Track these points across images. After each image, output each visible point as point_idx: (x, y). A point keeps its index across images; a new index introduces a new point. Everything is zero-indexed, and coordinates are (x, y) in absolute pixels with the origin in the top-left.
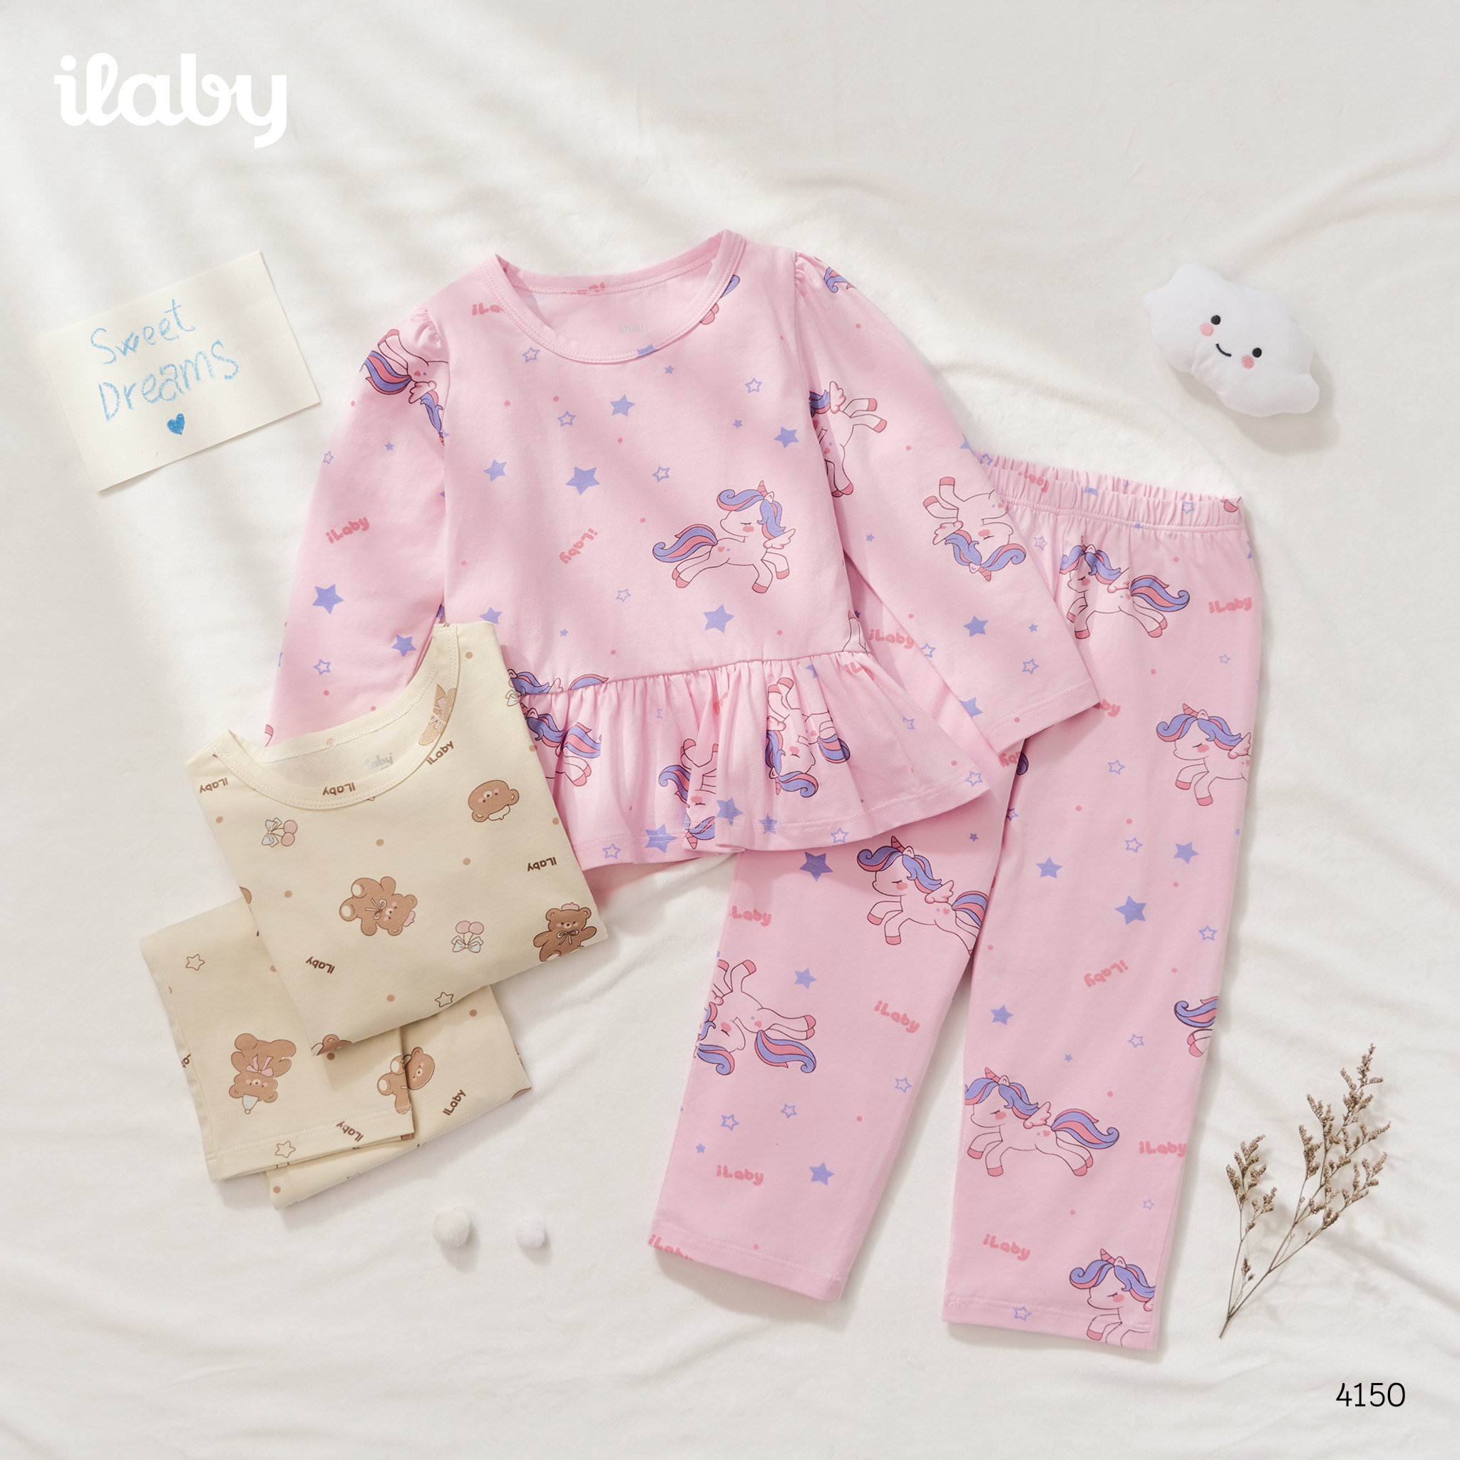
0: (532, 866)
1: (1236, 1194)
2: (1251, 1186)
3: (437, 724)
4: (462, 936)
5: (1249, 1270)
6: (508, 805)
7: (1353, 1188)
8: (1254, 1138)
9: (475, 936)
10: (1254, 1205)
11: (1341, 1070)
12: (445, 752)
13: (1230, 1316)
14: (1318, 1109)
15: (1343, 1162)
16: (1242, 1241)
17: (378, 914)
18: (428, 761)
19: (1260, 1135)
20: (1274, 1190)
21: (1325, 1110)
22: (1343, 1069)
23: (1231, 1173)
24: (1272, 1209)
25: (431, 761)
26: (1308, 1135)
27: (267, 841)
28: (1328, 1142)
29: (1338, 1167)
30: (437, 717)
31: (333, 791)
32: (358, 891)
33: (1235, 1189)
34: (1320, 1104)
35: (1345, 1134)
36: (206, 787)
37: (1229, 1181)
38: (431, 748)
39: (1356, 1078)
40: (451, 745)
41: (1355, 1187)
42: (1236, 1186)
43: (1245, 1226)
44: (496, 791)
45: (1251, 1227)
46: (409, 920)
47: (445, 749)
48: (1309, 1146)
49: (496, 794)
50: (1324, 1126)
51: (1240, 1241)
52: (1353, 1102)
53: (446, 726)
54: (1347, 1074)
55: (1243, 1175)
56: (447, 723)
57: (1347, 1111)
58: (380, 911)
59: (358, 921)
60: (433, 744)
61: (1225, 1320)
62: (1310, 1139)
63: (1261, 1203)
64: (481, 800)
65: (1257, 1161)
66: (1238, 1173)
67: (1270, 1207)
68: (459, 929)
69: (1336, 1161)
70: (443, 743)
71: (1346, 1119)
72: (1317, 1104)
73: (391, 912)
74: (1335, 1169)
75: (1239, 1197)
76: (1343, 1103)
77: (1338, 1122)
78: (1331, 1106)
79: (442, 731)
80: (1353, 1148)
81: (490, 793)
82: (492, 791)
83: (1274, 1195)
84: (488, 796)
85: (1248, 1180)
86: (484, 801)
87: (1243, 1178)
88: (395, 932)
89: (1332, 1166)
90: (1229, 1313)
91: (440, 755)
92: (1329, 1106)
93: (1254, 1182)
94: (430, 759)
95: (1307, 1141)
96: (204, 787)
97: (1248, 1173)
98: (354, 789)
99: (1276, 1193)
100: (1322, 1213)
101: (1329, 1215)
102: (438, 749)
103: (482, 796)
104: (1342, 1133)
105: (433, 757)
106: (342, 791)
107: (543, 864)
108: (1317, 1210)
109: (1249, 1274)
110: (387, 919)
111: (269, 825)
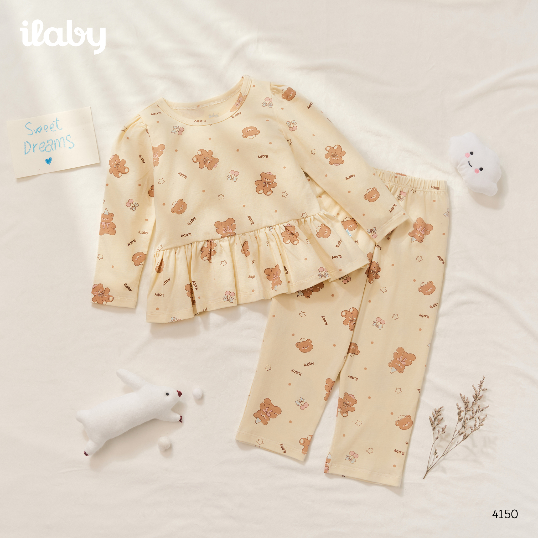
0: (260, 156)
1: (432, 427)
2: (438, 424)
3: (237, 106)
5: (437, 454)
6: (255, 134)
7: (474, 427)
8: (439, 407)
9: (235, 176)
10: (438, 431)
11: (472, 385)
12: (238, 115)
14: (463, 399)
15: (471, 418)
16: (433, 444)
17: (205, 162)
18: (232, 117)
19: (442, 406)
20: (446, 426)
21: (466, 399)
23: (430, 419)
24: (445, 433)
25: (233, 117)
27: (173, 132)
28: (466, 411)
29: (469, 420)
30: (238, 103)
31: (198, 121)
32: (200, 153)
33: (432, 425)
35: (472, 408)
37: (430, 422)
38: (234, 113)
39: (477, 388)
40: (241, 113)
41: (475, 426)
42: (432, 424)
43: (435, 438)
44: (252, 129)
45: (437, 439)
46: (215, 166)
47: (238, 114)
48: (460, 411)
49: (252, 130)
50: (465, 405)
51: (432, 444)
52: (476, 397)
53: (240, 107)
54: (474, 387)
55: (435, 420)
56: (241, 106)
57: (474, 400)
58: (206, 161)
59: (198, 163)
60: (235, 112)
61: (426, 472)
62: (460, 408)
63: (441, 430)
64: (247, 131)
65: (440, 415)
66: (433, 420)
67: (444, 432)
69: (469, 418)
70: (238, 112)
71: (473, 403)
72: (463, 397)
73: (210, 162)
74: (468, 420)
75: (433, 428)
76: (472, 397)
77: (470, 405)
78: (468, 398)
79: (239, 108)
80: (475, 413)
81: (250, 130)
82: (251, 129)
83: (446, 428)
84: (249, 130)
85: (437, 422)
86: (248, 132)
87: (435, 421)
88: (210, 169)
89: (467, 419)
90: (427, 470)
91: (236, 115)
93: (439, 423)
94: (233, 116)
95: (459, 409)
96: (153, 114)
97: (437, 420)
98: (205, 122)
99: (446, 427)
100: (463, 435)
101: (465, 436)
102: (236, 114)
104: (471, 408)
105: (234, 116)
106: (201, 122)
107: (264, 156)
108: (461, 434)
110: (208, 164)
111: (174, 127)
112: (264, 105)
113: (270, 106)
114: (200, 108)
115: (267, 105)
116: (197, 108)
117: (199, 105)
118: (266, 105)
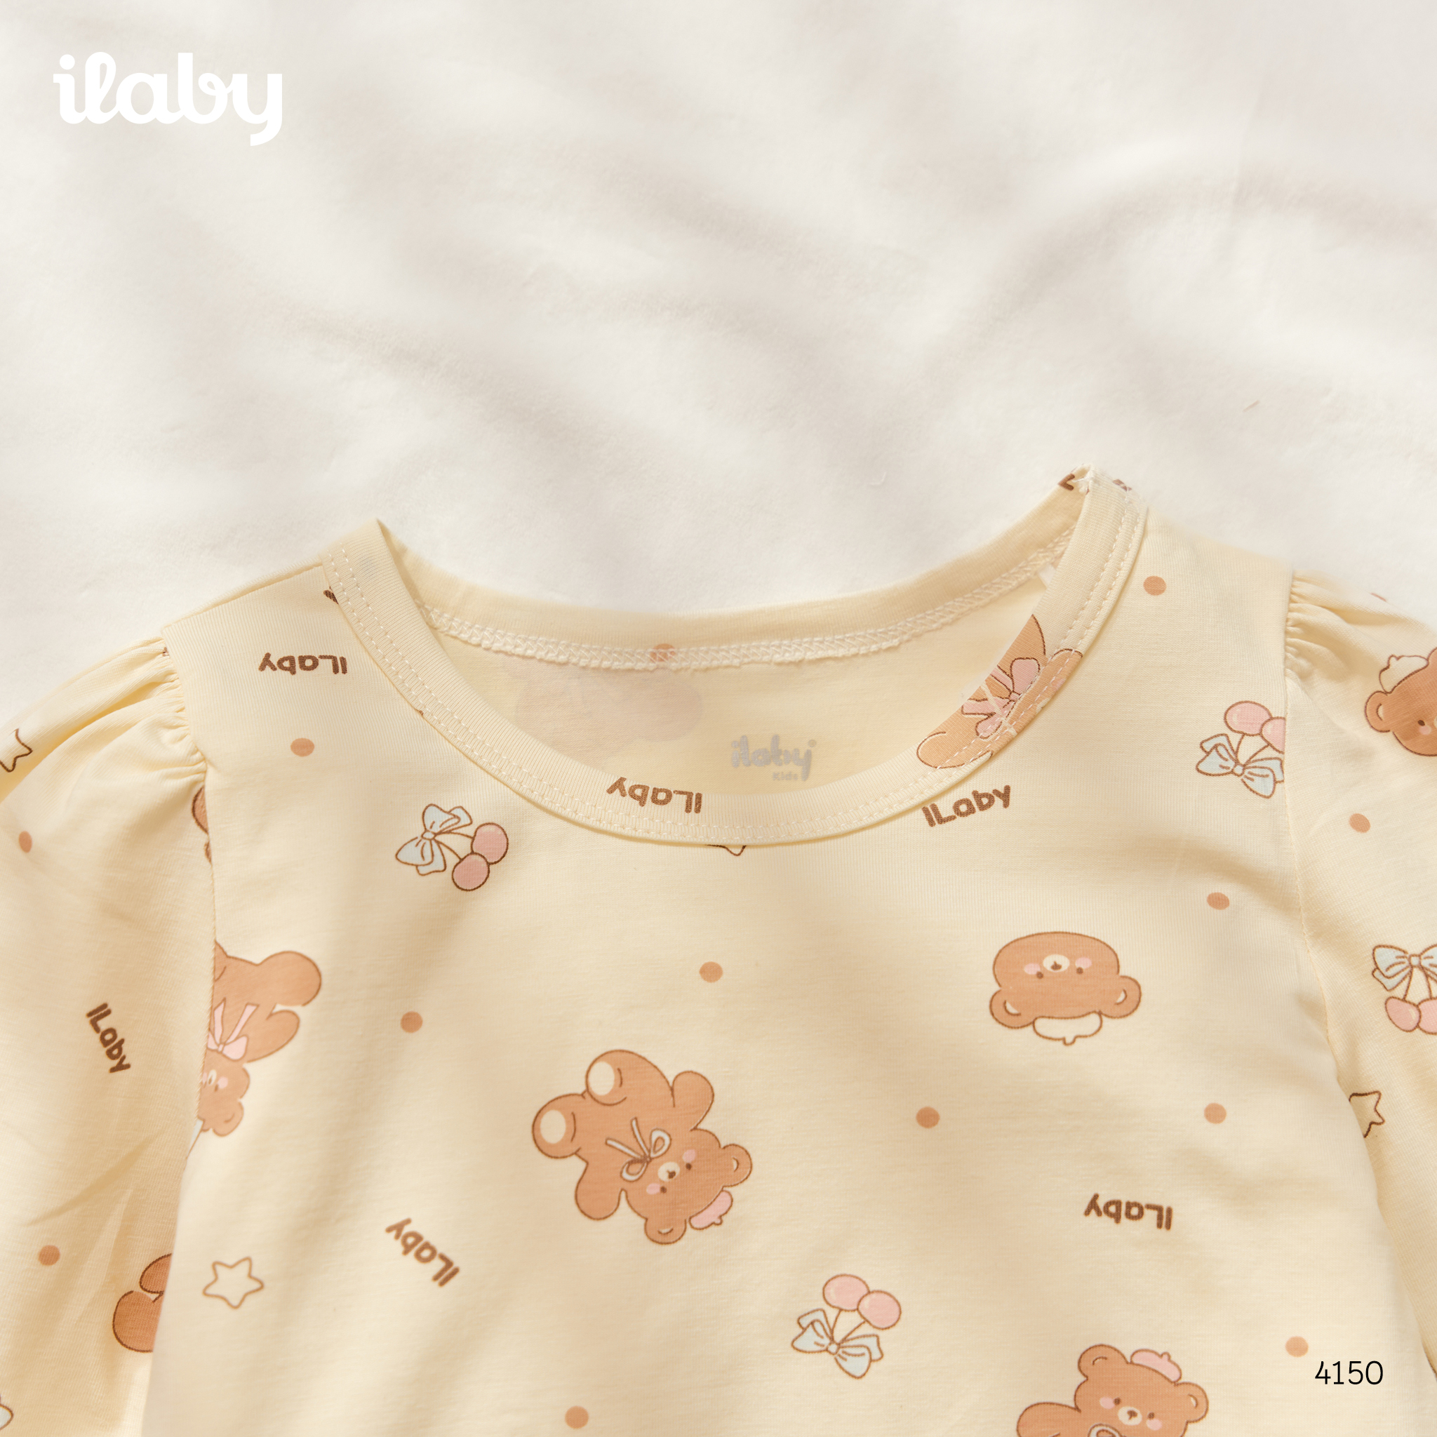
0: (1102, 1203)
3: (988, 727)
4: (832, 1314)
6: (1100, 1014)
9: (866, 1329)
12: (982, 808)
17: (635, 1168)
18: (926, 811)
25: (933, 816)
27: (412, 854)
30: (994, 704)
31: (638, 792)
32: (603, 1082)
36: (280, 662)
38: (947, 782)
40: (1005, 795)
44: (1084, 963)
46: (710, 1215)
47: (982, 801)
49: (1080, 971)
53: (1011, 741)
56: (1020, 733)
58: (645, 1160)
59: (575, 1166)
60: (957, 774)
64: (1031, 970)
68: (832, 1293)
70: (986, 783)
73: (672, 1175)
79: (995, 748)
81: (1064, 962)
82: (1072, 958)
84: (1056, 966)
86: (1040, 975)
88: (662, 1235)
91: (965, 808)
94: (935, 808)
96: (274, 660)
98: (698, 810)
102: (965, 792)
103: (1040, 962)
105: (946, 808)
106: (664, 802)
107: (1135, 1211)
110: (654, 1189)
111: (433, 815)
112: (1213, 763)
113: (1257, 784)
114: (674, 665)
115: (1239, 770)
116: (652, 666)
117: (667, 646)
118: (1231, 764)
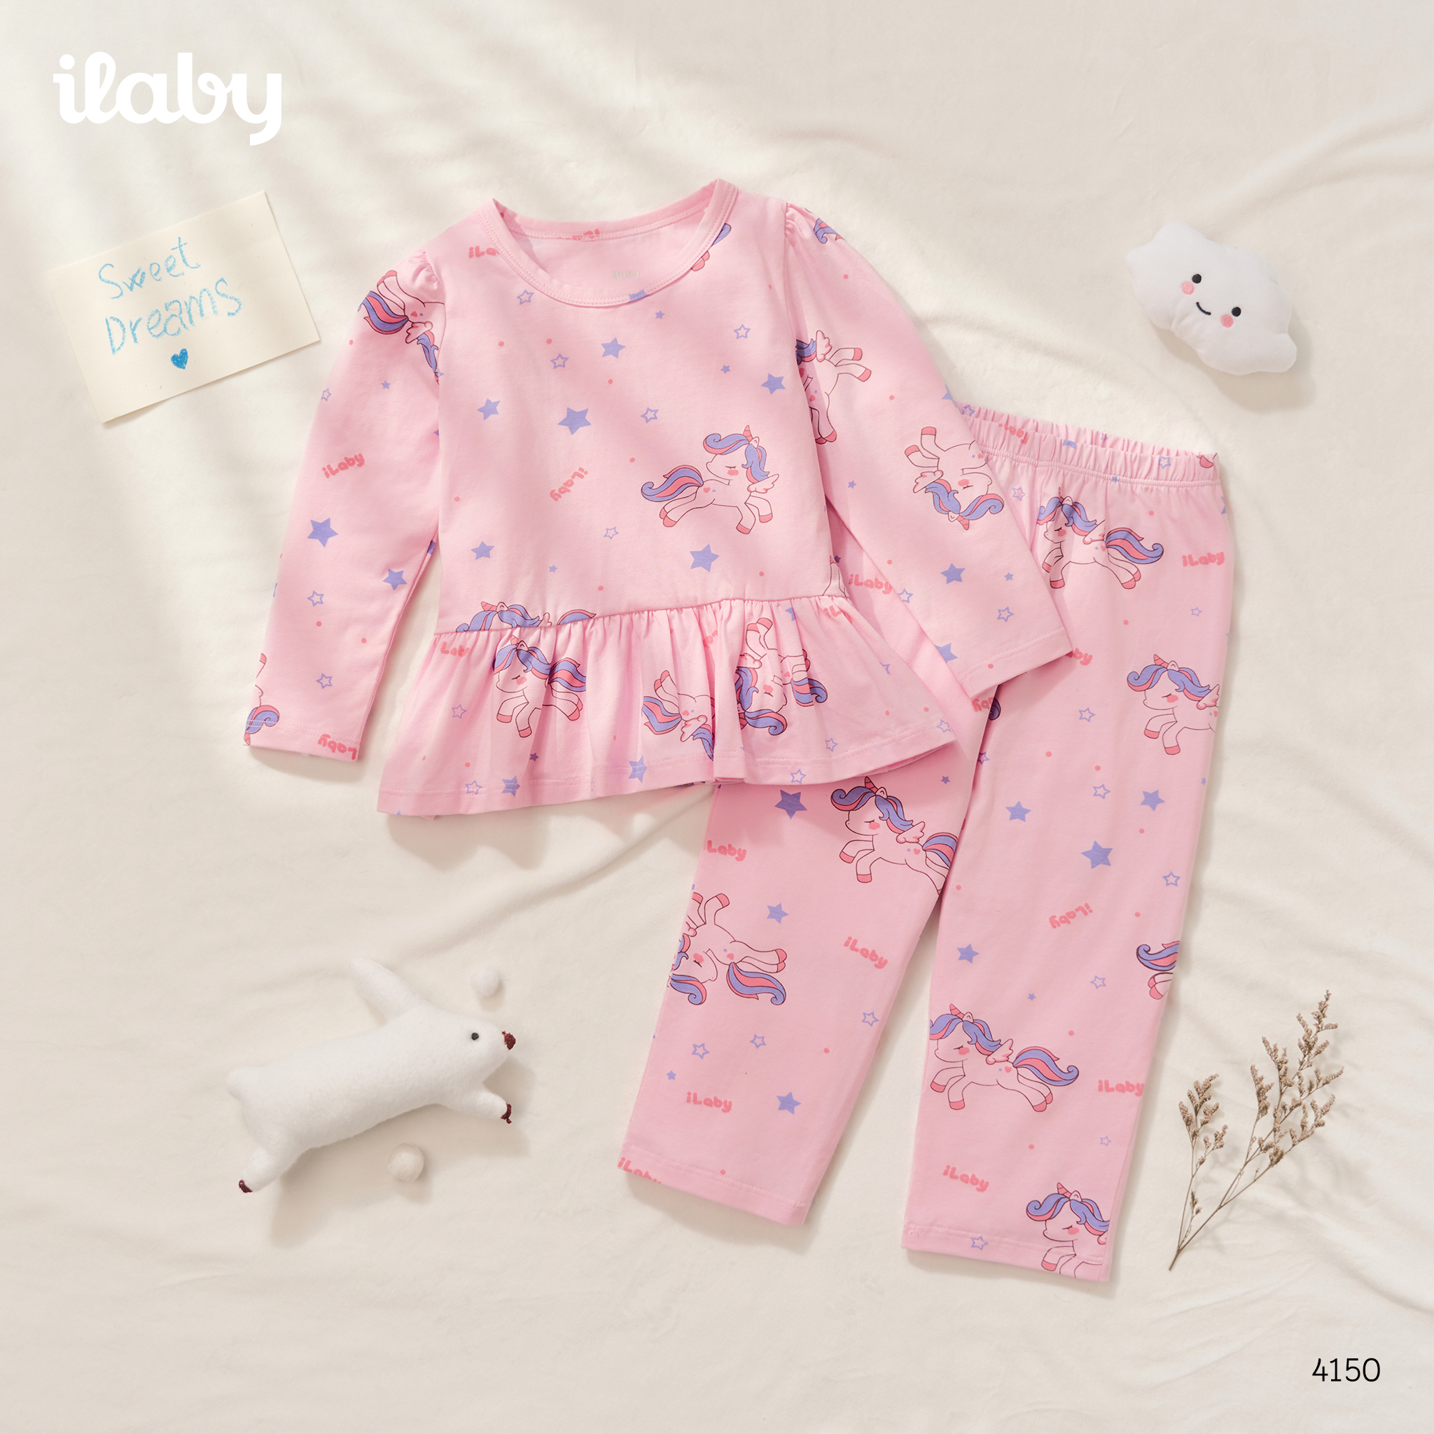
1: (1189, 1131)
2: (1204, 1123)
5: (1196, 1203)
7: (1301, 1129)
8: (1207, 1077)
10: (1206, 1142)
11: (1297, 1015)
13: (1179, 1251)
14: (1273, 1052)
15: (1294, 1104)
16: (1193, 1176)
19: (1213, 1074)
20: (1225, 1128)
21: (1280, 1053)
22: (1300, 1014)
23: (1184, 1111)
24: (1222, 1146)
26: (1259, 1075)
28: (1283, 1085)
29: (1291, 1110)
33: (1187, 1125)
34: (1275, 1046)
35: (1299, 1077)
37: (1182, 1117)
39: (1311, 1023)
41: (1303, 1127)
42: (1188, 1122)
43: (1196, 1161)
45: (1201, 1163)
48: (1259, 1086)
50: (1279, 1070)
51: (1191, 1177)
52: (1308, 1047)
54: (1303, 1019)
55: (1197, 1113)
57: (1303, 1056)
61: (1175, 1253)
62: (1262, 1079)
63: (1212, 1139)
65: (1209, 1099)
66: (1191, 1111)
67: (1221, 1144)
69: (1289, 1104)
71: (1301, 1063)
72: (1272, 1047)
74: (1288, 1111)
75: (1191, 1134)
76: (1298, 1047)
77: (1293, 1065)
78: (1287, 1050)
80: (1307, 1092)
83: (1224, 1132)
85: (1201, 1117)
87: (1196, 1115)
89: (1284, 1107)
90: (1179, 1247)
92: (1285, 1050)
93: (1206, 1120)
95: (1258, 1081)
97: (1201, 1111)
99: (1226, 1130)
100: (1271, 1151)
101: (1275, 1154)
104: (1297, 1077)
108: (1266, 1149)
109: (1196, 1206)
